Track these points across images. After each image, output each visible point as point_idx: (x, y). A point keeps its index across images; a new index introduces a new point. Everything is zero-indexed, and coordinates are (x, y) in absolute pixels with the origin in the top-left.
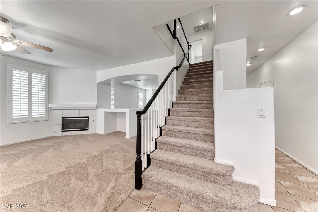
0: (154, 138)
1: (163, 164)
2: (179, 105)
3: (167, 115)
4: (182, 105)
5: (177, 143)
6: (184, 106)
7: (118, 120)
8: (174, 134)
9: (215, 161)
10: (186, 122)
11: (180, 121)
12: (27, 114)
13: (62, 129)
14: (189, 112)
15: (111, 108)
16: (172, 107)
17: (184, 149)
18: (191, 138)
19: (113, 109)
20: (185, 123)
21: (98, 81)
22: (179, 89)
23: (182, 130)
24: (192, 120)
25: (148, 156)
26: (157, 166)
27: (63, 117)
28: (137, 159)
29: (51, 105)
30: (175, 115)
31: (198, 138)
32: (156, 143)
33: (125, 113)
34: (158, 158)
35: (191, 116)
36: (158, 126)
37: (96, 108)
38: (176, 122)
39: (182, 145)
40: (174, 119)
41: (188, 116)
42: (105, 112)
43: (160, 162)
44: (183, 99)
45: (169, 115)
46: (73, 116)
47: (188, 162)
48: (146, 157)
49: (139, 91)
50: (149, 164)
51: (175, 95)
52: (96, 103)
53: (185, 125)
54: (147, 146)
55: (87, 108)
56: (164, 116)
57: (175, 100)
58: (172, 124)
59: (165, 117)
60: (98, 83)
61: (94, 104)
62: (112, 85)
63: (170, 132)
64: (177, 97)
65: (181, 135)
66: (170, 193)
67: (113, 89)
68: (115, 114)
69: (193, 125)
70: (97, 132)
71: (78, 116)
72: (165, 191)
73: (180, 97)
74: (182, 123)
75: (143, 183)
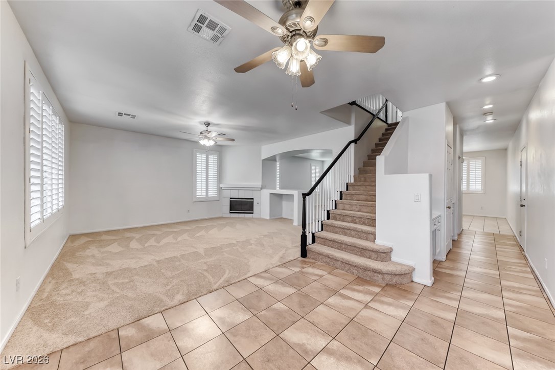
0: (320, 220)
1: (326, 242)
2: (356, 187)
3: (339, 199)
4: (359, 187)
5: (342, 225)
6: (362, 189)
7: (285, 204)
8: (343, 218)
9: (376, 242)
10: (358, 206)
11: (352, 205)
12: (205, 194)
13: (230, 210)
14: (364, 196)
15: (276, 189)
16: (347, 190)
17: (348, 231)
18: (359, 223)
19: (278, 191)
20: (357, 208)
21: (263, 157)
22: (361, 165)
23: (350, 214)
24: (365, 204)
25: (313, 234)
26: (321, 244)
27: (232, 197)
28: (303, 232)
29: (221, 186)
30: (349, 199)
31: (366, 223)
32: (322, 225)
33: (292, 195)
34: (322, 237)
35: (367, 200)
36: (326, 209)
37: (261, 188)
38: (347, 207)
39: (346, 228)
40: (345, 203)
41: (363, 201)
42: (271, 194)
43: (323, 240)
44: (363, 179)
45: (341, 198)
46: (239, 197)
47: (348, 240)
48: (311, 234)
49: (312, 164)
50: (314, 241)
51: (352, 174)
52: (261, 184)
53: (357, 209)
54: (313, 227)
55: (252, 189)
56: (333, 199)
57: (352, 181)
58: (342, 208)
59: (335, 201)
60: (263, 160)
61: (259, 184)
62: (277, 160)
63: (338, 216)
64: (354, 176)
65: (349, 219)
66: (328, 261)
67: (278, 164)
68: (280, 196)
69: (365, 210)
70: (262, 217)
71: (244, 197)
72: (325, 260)
73: (359, 176)
74: (354, 208)
75: (308, 254)
